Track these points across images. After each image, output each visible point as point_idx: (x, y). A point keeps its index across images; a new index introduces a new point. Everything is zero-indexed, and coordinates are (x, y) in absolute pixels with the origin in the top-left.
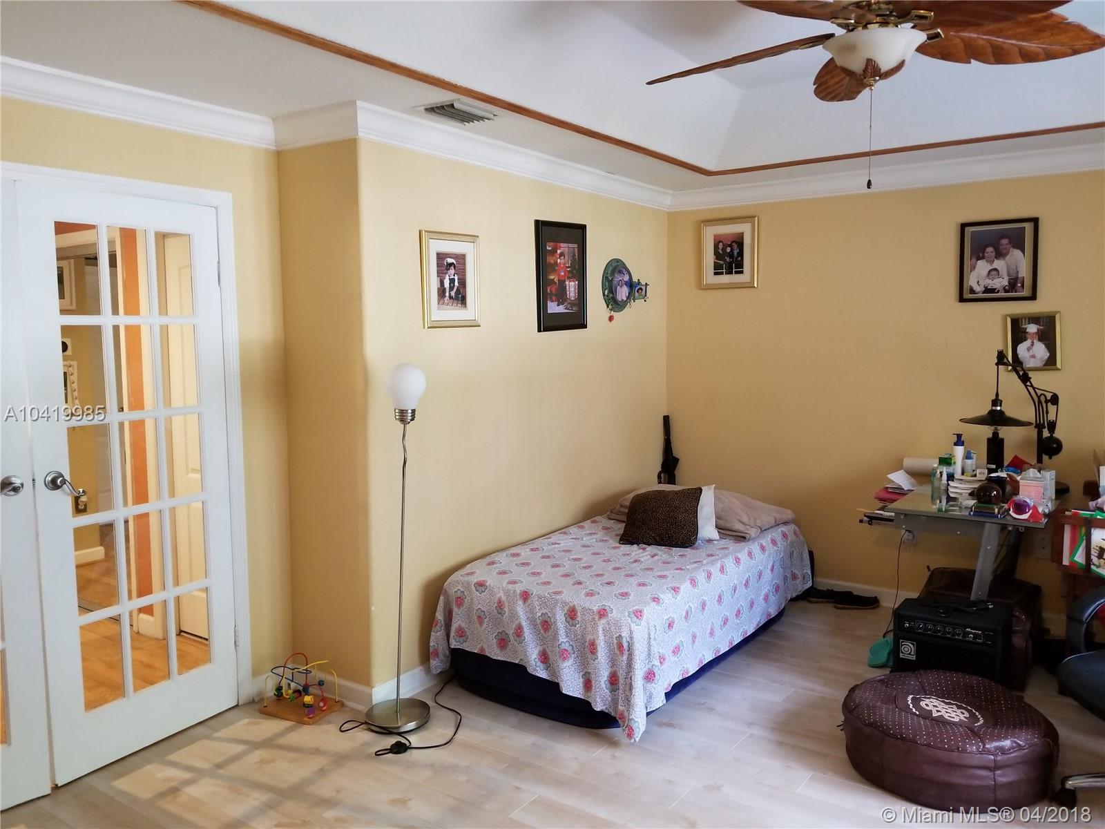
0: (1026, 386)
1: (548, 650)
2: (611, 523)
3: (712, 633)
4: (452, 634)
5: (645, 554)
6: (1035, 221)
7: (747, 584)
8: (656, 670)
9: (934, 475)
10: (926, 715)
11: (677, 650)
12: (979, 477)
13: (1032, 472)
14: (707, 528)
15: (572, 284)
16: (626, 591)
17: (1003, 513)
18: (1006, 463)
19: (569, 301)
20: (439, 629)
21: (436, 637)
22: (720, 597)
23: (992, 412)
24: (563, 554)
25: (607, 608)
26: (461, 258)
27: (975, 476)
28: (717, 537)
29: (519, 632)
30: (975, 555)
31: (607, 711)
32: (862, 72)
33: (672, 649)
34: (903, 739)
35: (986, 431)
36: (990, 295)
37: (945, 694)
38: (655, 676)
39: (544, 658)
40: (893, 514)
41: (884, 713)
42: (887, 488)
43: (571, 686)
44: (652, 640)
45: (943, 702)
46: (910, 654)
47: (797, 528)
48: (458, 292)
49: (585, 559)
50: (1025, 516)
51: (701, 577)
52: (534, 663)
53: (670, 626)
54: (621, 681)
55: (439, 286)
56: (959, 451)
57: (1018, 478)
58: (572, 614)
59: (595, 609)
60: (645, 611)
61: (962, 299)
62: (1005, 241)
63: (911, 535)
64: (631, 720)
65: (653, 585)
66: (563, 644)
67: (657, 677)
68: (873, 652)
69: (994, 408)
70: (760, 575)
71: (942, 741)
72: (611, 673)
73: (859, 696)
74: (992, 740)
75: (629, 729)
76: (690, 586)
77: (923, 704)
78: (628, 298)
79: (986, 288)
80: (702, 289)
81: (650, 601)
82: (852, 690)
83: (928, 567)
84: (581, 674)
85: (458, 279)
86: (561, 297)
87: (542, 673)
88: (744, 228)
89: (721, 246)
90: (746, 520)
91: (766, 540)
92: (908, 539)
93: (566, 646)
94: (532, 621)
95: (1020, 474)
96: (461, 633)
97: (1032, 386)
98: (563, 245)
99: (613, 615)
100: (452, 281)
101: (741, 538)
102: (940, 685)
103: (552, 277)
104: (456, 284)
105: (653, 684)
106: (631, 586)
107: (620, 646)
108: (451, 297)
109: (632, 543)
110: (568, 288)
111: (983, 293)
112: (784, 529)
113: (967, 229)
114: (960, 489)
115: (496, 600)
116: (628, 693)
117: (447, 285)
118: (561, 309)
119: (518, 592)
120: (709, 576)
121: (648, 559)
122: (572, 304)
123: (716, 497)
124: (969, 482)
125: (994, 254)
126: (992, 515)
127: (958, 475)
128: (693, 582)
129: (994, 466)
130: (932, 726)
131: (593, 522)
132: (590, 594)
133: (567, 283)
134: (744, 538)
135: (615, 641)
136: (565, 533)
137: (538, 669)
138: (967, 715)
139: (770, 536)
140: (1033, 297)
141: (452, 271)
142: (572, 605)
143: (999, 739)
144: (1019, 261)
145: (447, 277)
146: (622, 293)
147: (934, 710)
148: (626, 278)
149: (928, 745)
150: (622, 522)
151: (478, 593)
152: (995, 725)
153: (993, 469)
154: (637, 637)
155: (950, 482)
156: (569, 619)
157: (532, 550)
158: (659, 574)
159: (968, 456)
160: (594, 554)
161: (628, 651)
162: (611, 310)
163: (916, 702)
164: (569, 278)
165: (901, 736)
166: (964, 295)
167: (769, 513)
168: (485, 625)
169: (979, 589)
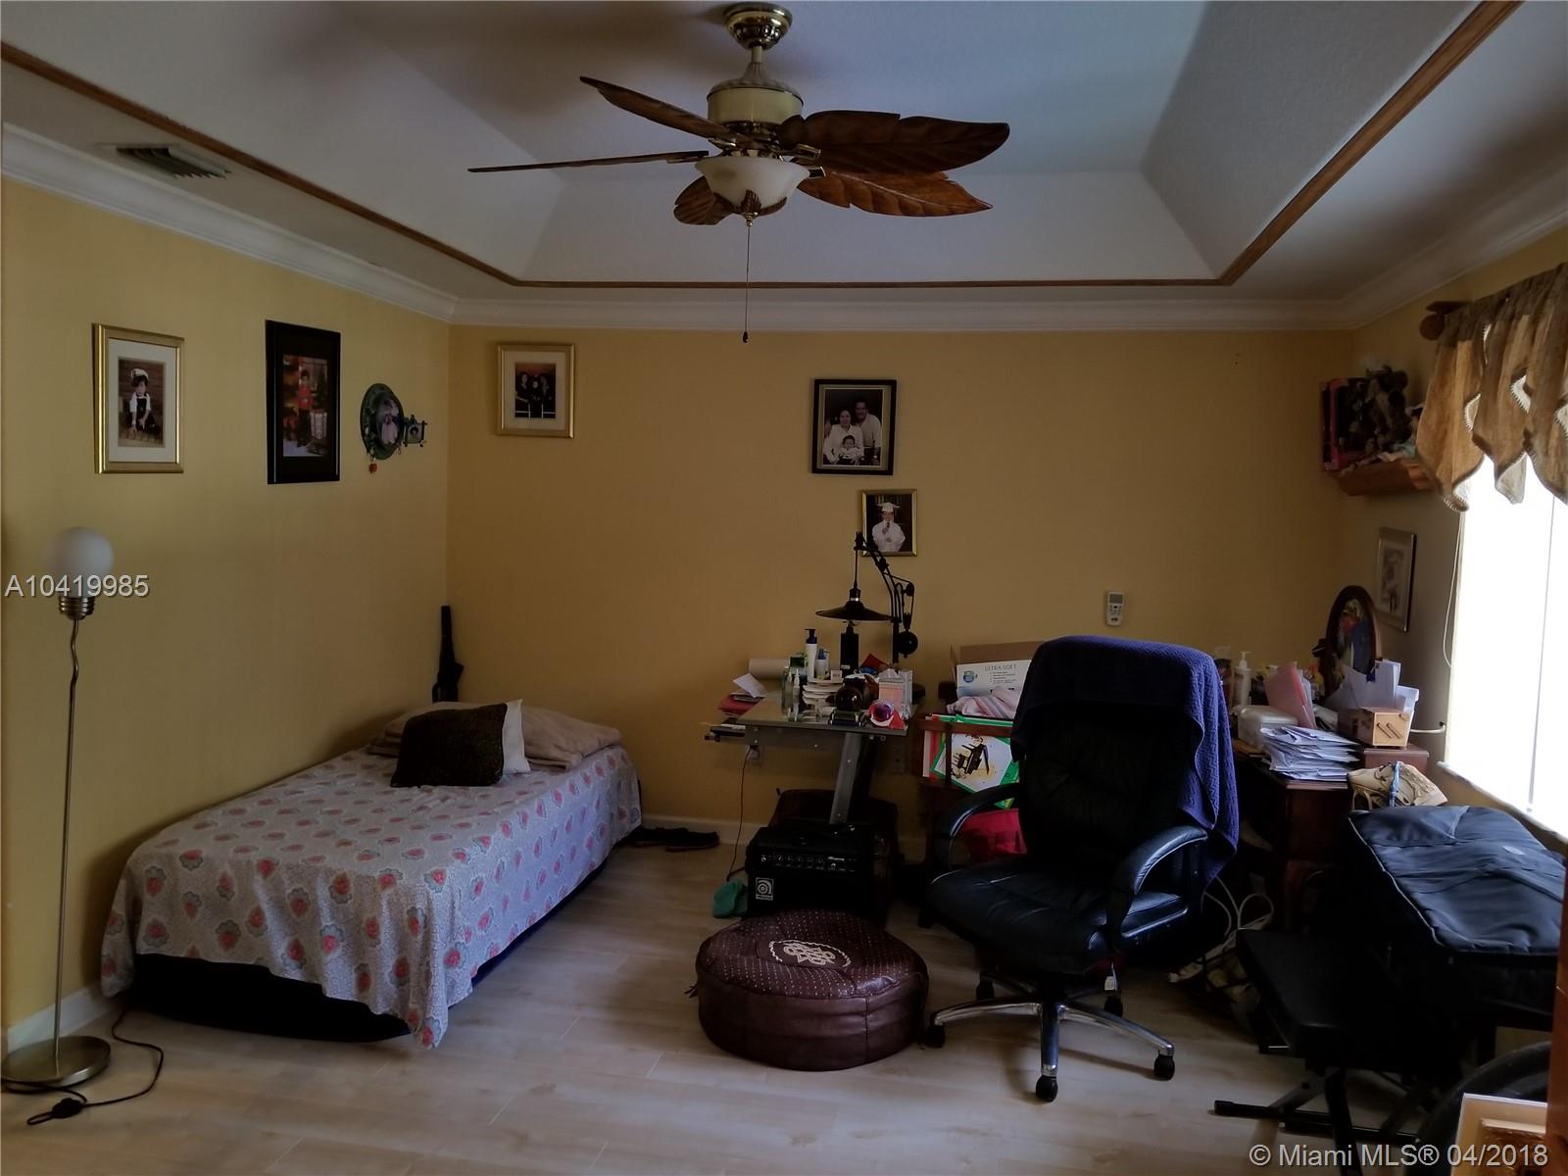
0: (883, 574)
1: (301, 941)
2: (372, 760)
3: (527, 896)
4: (142, 933)
5: (431, 798)
6: (892, 384)
7: (568, 828)
8: (461, 949)
9: (786, 678)
10: (791, 962)
11: (484, 922)
12: (833, 680)
13: (890, 673)
14: (515, 759)
15: (319, 416)
16: (417, 848)
17: (864, 720)
18: (860, 664)
19: (313, 441)
20: (118, 928)
21: (113, 943)
22: (537, 847)
23: (850, 604)
24: (311, 806)
25: (394, 873)
26: (157, 370)
27: (829, 678)
28: (529, 769)
29: (257, 919)
30: (833, 774)
31: (391, 1014)
32: (739, 204)
33: (479, 919)
34: (769, 992)
35: (840, 626)
36: (845, 468)
37: (805, 937)
38: (459, 958)
39: (297, 952)
40: (744, 727)
41: (747, 967)
42: (733, 695)
43: (339, 984)
44: (456, 910)
45: (807, 945)
46: (767, 894)
47: (624, 752)
48: (150, 420)
49: (345, 811)
50: (886, 723)
51: (514, 822)
52: (281, 961)
53: (478, 889)
54: (413, 969)
55: (122, 410)
56: (812, 650)
57: (877, 680)
58: (340, 887)
59: (377, 875)
60: (448, 872)
61: (815, 470)
62: (861, 405)
63: (756, 753)
64: (428, 1019)
65: (454, 837)
66: (327, 929)
67: (462, 958)
68: (718, 899)
69: (852, 599)
70: (583, 813)
71: (812, 989)
72: (397, 961)
73: (714, 950)
74: (863, 980)
75: (425, 1033)
76: (501, 835)
77: (786, 950)
78: (398, 440)
79: (841, 457)
80: (501, 435)
81: (453, 858)
82: (705, 945)
83: (778, 790)
84: (354, 967)
85: (152, 401)
86: (303, 434)
87: (294, 974)
88: (556, 359)
89: (525, 378)
90: (563, 743)
91: (590, 769)
92: (754, 759)
93: (332, 932)
94: (278, 904)
95: (876, 675)
96: (157, 931)
97: (889, 574)
98: (306, 359)
99: (404, 881)
100: (142, 403)
101: (560, 768)
102: (802, 927)
103: (290, 405)
104: (148, 407)
105: (457, 969)
106: (423, 839)
107: (413, 922)
108: (139, 427)
109: (410, 785)
110: (312, 421)
111: (839, 463)
112: (610, 753)
113: (821, 386)
114: (815, 694)
115: (218, 878)
116: (423, 985)
117: (134, 407)
118: (302, 452)
119: (255, 862)
120: (525, 819)
121: (438, 805)
122: (318, 446)
123: (524, 717)
124: (824, 686)
125: (849, 419)
126: (853, 724)
127: (811, 678)
128: (506, 829)
129: (848, 667)
130: (800, 972)
131: (346, 759)
132: (366, 856)
133: (312, 414)
134: (563, 767)
135: (406, 916)
136: (306, 777)
137: (287, 968)
138: (833, 957)
139: (594, 763)
140: (889, 472)
141: (142, 388)
142: (340, 873)
143: (870, 978)
144: (874, 428)
145: (135, 397)
146: (390, 433)
147: (799, 955)
148: (395, 412)
149: (797, 996)
150: (394, 757)
151: (186, 869)
152: (864, 965)
153: (847, 670)
154: (437, 906)
155: (804, 686)
156: (335, 894)
157: (263, 803)
158: (460, 821)
159: (820, 656)
160: (357, 803)
161: (425, 927)
162: (373, 456)
163: (779, 948)
164: (315, 408)
165: (767, 989)
166: (818, 465)
167: (590, 735)
168: (198, 916)
169: (837, 811)
